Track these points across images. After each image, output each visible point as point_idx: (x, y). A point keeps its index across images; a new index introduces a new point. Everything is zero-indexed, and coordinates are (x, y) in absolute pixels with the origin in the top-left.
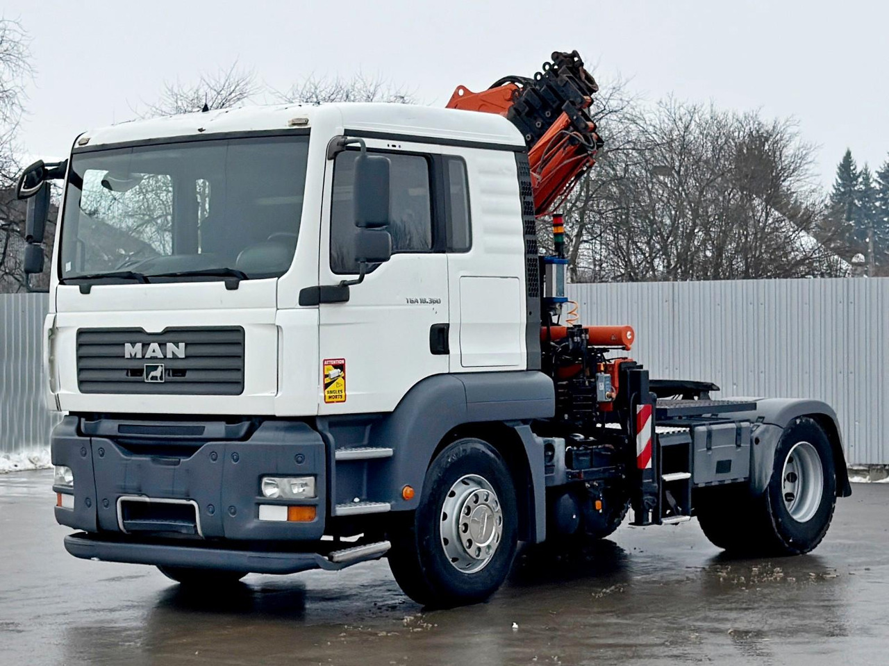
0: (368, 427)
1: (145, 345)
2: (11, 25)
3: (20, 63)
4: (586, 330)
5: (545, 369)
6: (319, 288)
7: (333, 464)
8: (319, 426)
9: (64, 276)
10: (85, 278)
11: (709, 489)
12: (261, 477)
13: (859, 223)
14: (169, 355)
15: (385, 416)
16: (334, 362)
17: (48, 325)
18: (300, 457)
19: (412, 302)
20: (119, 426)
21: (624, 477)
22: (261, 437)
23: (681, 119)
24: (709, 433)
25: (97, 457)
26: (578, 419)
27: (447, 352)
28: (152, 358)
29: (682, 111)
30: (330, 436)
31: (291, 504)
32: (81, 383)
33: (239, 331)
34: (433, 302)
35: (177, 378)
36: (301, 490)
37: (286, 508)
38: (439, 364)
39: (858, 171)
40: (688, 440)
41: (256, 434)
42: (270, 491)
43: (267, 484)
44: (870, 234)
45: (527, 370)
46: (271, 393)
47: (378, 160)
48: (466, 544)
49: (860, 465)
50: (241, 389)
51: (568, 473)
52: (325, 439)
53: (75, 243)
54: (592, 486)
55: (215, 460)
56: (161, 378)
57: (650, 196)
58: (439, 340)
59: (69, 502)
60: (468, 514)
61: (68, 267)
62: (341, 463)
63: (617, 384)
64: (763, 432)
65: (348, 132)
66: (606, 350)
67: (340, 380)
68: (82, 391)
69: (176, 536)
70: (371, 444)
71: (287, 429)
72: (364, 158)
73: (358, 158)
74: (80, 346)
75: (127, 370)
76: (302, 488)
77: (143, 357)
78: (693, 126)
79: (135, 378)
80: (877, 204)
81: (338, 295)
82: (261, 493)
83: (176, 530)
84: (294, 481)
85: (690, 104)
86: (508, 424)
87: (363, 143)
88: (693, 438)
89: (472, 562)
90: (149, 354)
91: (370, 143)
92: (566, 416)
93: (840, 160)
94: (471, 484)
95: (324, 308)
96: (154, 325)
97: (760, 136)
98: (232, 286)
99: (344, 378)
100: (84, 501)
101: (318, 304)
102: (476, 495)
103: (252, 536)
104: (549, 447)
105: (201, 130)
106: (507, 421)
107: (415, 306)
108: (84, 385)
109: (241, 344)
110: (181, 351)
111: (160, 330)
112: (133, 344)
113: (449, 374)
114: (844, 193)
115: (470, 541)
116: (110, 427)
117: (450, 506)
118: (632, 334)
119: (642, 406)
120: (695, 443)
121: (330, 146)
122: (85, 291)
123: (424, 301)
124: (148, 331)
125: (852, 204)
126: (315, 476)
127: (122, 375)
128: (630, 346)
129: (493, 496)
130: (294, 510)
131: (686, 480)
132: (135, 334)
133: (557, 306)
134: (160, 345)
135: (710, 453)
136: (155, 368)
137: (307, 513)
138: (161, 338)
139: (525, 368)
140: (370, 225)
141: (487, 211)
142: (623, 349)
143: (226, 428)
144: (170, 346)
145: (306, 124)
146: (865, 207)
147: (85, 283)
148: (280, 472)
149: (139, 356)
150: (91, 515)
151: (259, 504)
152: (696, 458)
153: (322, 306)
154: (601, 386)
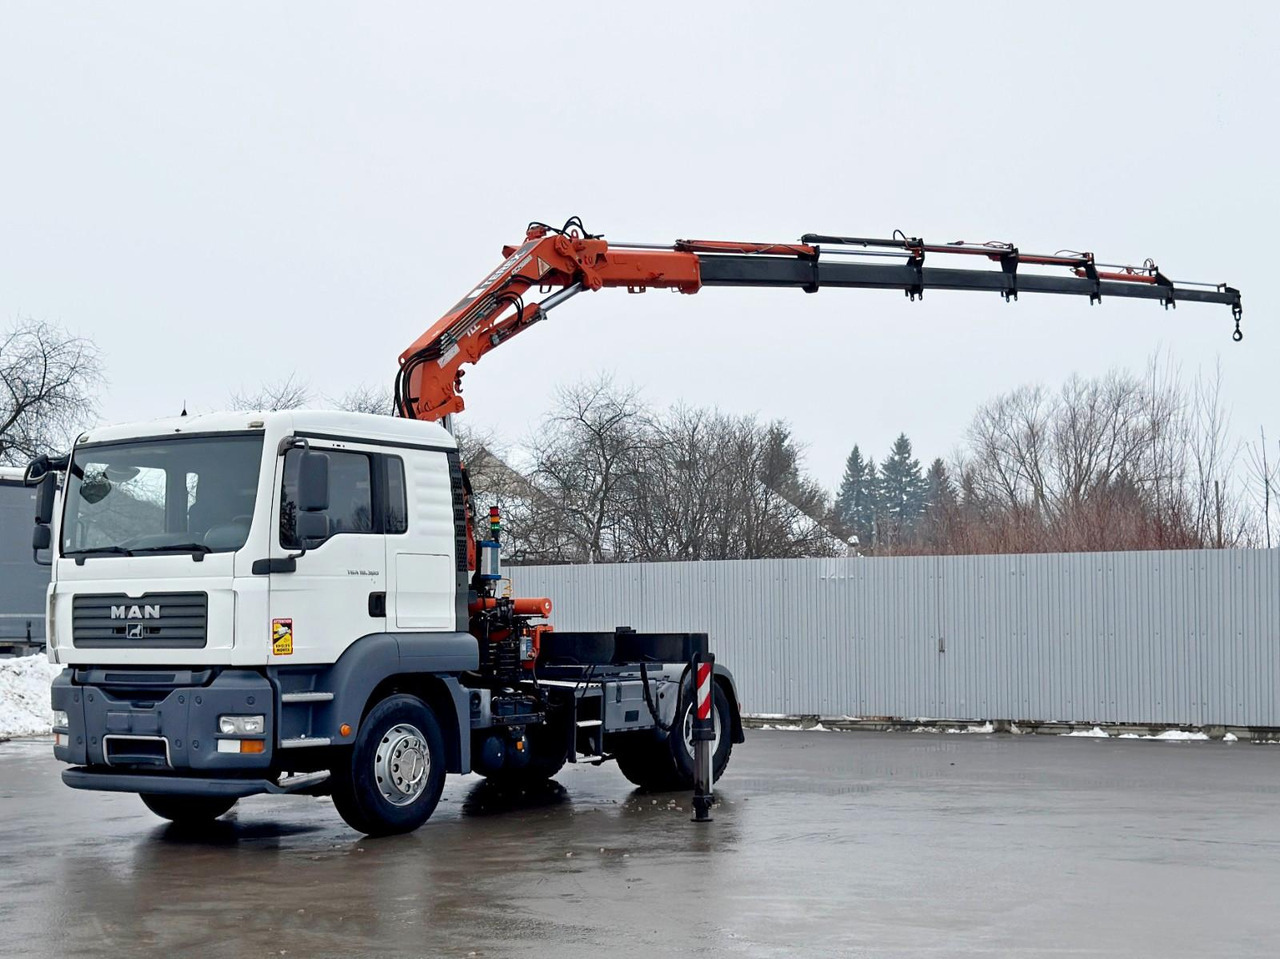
0: (314, 677)
1: (128, 608)
2: (86, 343)
3: (96, 376)
4: (513, 602)
5: (471, 632)
6: (269, 560)
7: (280, 706)
8: (269, 674)
9: (65, 551)
10: (81, 552)
11: (618, 734)
12: (219, 717)
13: (866, 508)
14: (147, 616)
15: (329, 667)
16: (283, 622)
17: (50, 591)
18: (251, 700)
19: (353, 573)
20: (107, 675)
21: (545, 723)
22: (219, 683)
23: (690, 422)
24: (619, 689)
25: (88, 703)
26: (504, 675)
27: (383, 615)
28: (133, 618)
29: (692, 414)
30: (278, 683)
31: (244, 739)
32: (76, 639)
33: (203, 595)
34: (371, 574)
35: (153, 635)
36: (253, 727)
37: (239, 742)
38: (376, 625)
39: (865, 463)
40: (600, 693)
41: (216, 682)
42: (227, 728)
43: (224, 722)
44: (874, 518)
45: (457, 632)
46: (228, 646)
47: (320, 456)
48: (397, 781)
49: (795, 716)
50: (203, 643)
51: (493, 719)
52: (273, 685)
53: (76, 524)
54: (515, 729)
55: (182, 703)
56: (140, 635)
57: (665, 487)
58: (377, 605)
59: (64, 741)
60: (398, 757)
61: (68, 543)
62: (287, 705)
63: (538, 646)
64: (667, 689)
65: (297, 434)
66: (529, 618)
67: (288, 636)
68: (76, 647)
69: (152, 767)
70: (316, 690)
71: (245, 677)
72: (306, 453)
73: (302, 454)
74: (75, 608)
75: (113, 628)
76: (253, 725)
77: (126, 617)
78: (701, 426)
79: (119, 635)
80: (882, 492)
81: (286, 566)
82: (219, 729)
83: (150, 763)
84: (247, 719)
85: (697, 408)
86: (437, 676)
87: (306, 442)
88: (604, 693)
89: (402, 796)
90: (131, 615)
91: (312, 442)
92: (495, 672)
93: (849, 454)
94: (403, 732)
95: (274, 577)
96: (135, 592)
97: (779, 434)
98: (198, 559)
99: (291, 634)
100: (76, 740)
101: (269, 573)
102: (406, 741)
103: (213, 765)
104: (476, 697)
105: (177, 430)
106: (438, 673)
107: (355, 577)
108: (79, 641)
109: (205, 606)
110: (156, 612)
111: (140, 595)
112: (118, 607)
113: (386, 633)
114: (853, 483)
115: (400, 779)
116: (99, 676)
117: (384, 750)
118: (550, 605)
119: (702, 664)
120: (607, 696)
121: (281, 445)
122: (80, 563)
123: (363, 573)
124: (130, 595)
125: (860, 492)
126: (264, 715)
127: (109, 633)
128: (547, 614)
129: (423, 741)
130: (247, 743)
131: (598, 727)
132: (120, 598)
133: (492, 581)
134: (140, 607)
135: (619, 704)
136: (136, 626)
137: (257, 746)
138: (142, 602)
139: (454, 630)
140: (311, 509)
141: (422, 500)
142: (542, 617)
143: (192, 677)
144: (148, 609)
145: (262, 426)
146: (871, 494)
147: (80, 556)
148: (236, 712)
149: (123, 616)
150: (81, 750)
151: (217, 739)
152: (607, 708)
153: (271, 575)
154: (523, 648)
